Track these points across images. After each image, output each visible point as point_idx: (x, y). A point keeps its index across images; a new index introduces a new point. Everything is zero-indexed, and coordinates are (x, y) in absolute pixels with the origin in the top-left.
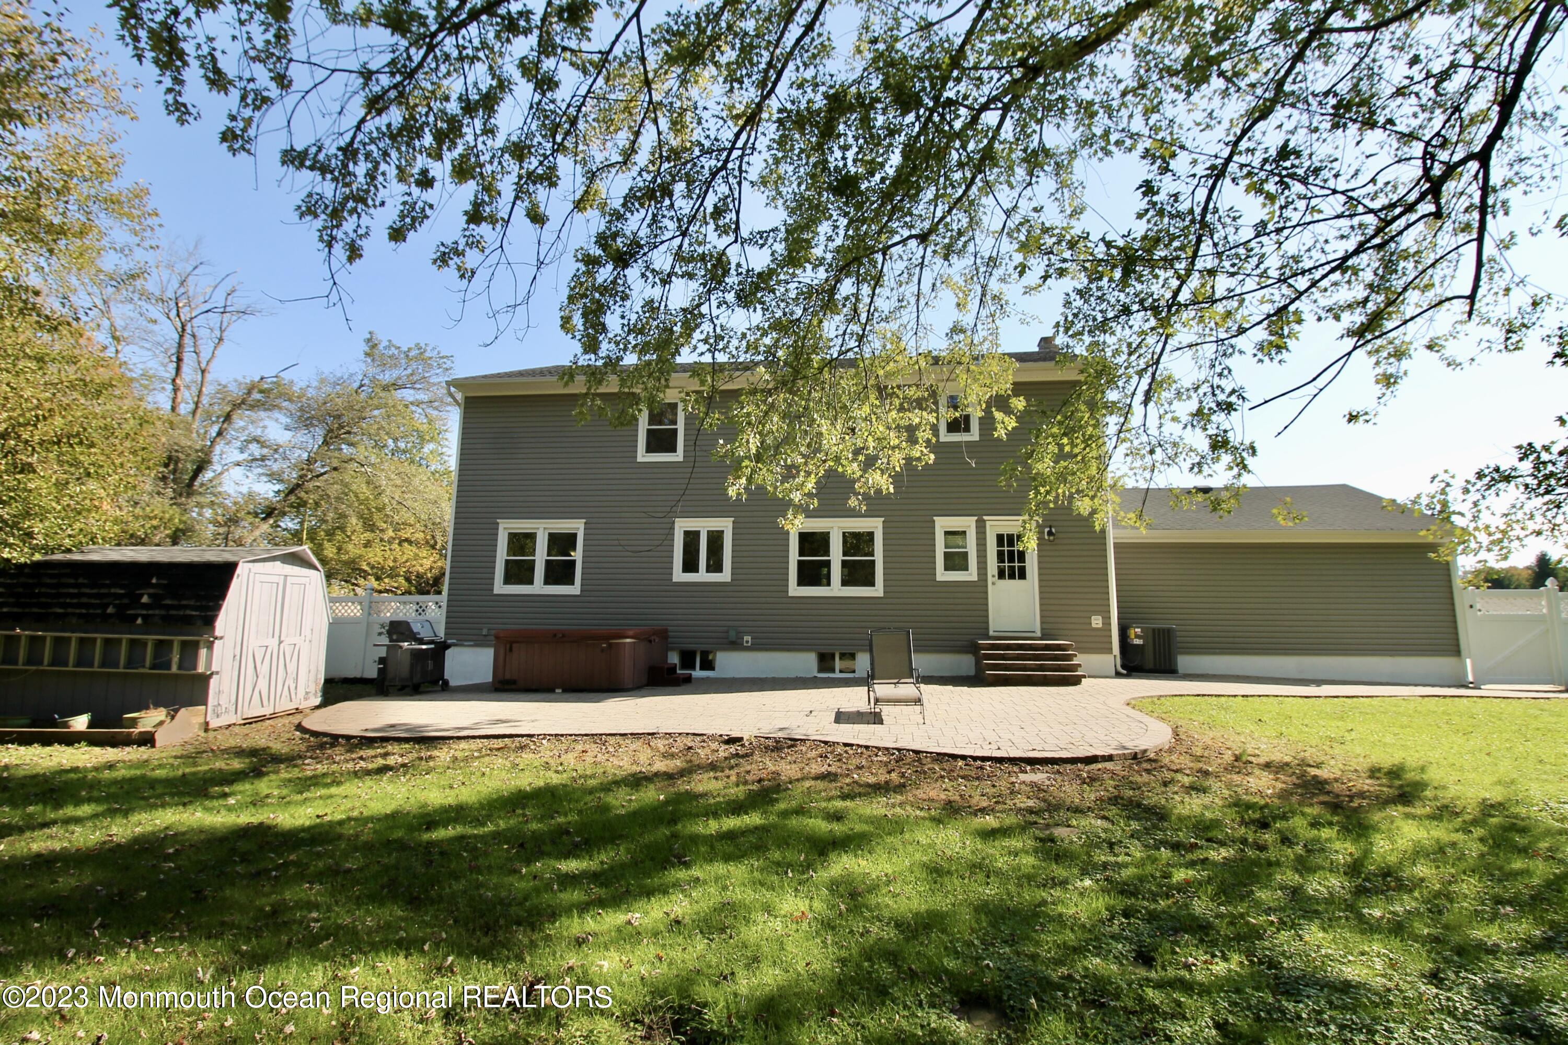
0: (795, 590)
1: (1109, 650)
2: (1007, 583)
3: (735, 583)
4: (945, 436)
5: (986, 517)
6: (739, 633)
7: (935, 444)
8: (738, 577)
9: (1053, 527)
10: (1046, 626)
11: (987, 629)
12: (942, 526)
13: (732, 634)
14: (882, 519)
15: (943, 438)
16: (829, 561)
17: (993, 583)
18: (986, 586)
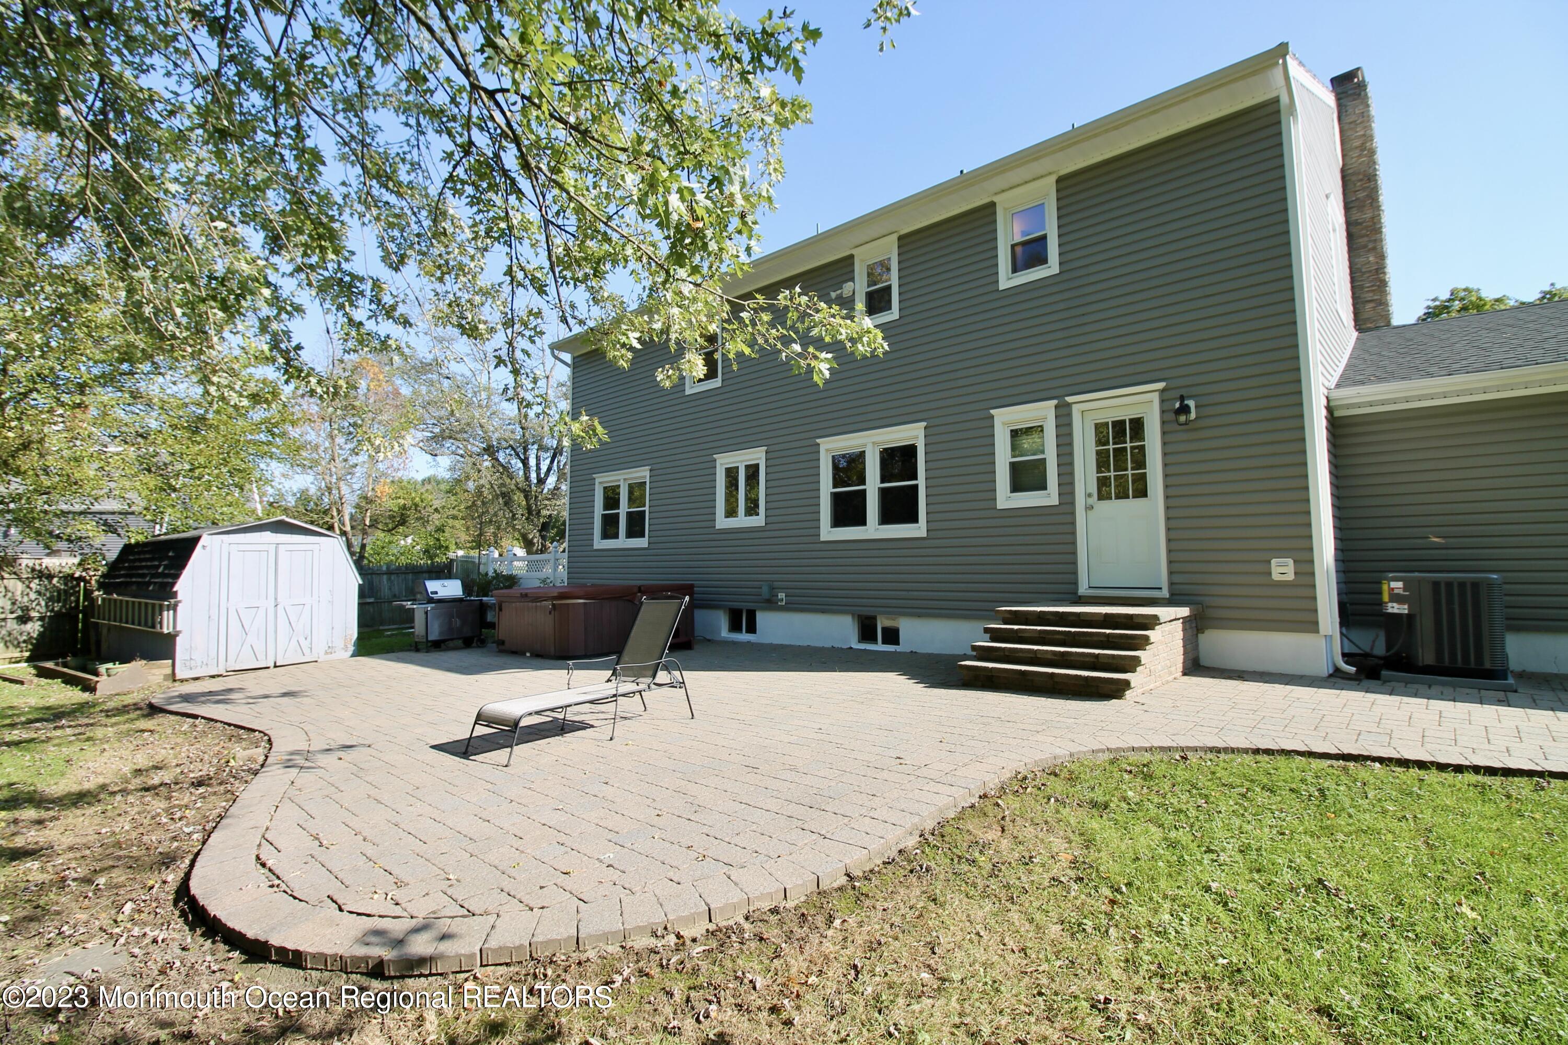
0: (828, 532)
1: (1312, 626)
2: (1115, 507)
3: (769, 527)
4: (1006, 280)
5: (1069, 399)
6: (773, 589)
7: (995, 296)
8: (771, 519)
9: (1190, 397)
10: (1177, 578)
11: (1076, 583)
12: (1004, 424)
13: (765, 590)
14: (924, 424)
15: (1004, 284)
16: (865, 491)
17: (1089, 508)
18: (1073, 514)
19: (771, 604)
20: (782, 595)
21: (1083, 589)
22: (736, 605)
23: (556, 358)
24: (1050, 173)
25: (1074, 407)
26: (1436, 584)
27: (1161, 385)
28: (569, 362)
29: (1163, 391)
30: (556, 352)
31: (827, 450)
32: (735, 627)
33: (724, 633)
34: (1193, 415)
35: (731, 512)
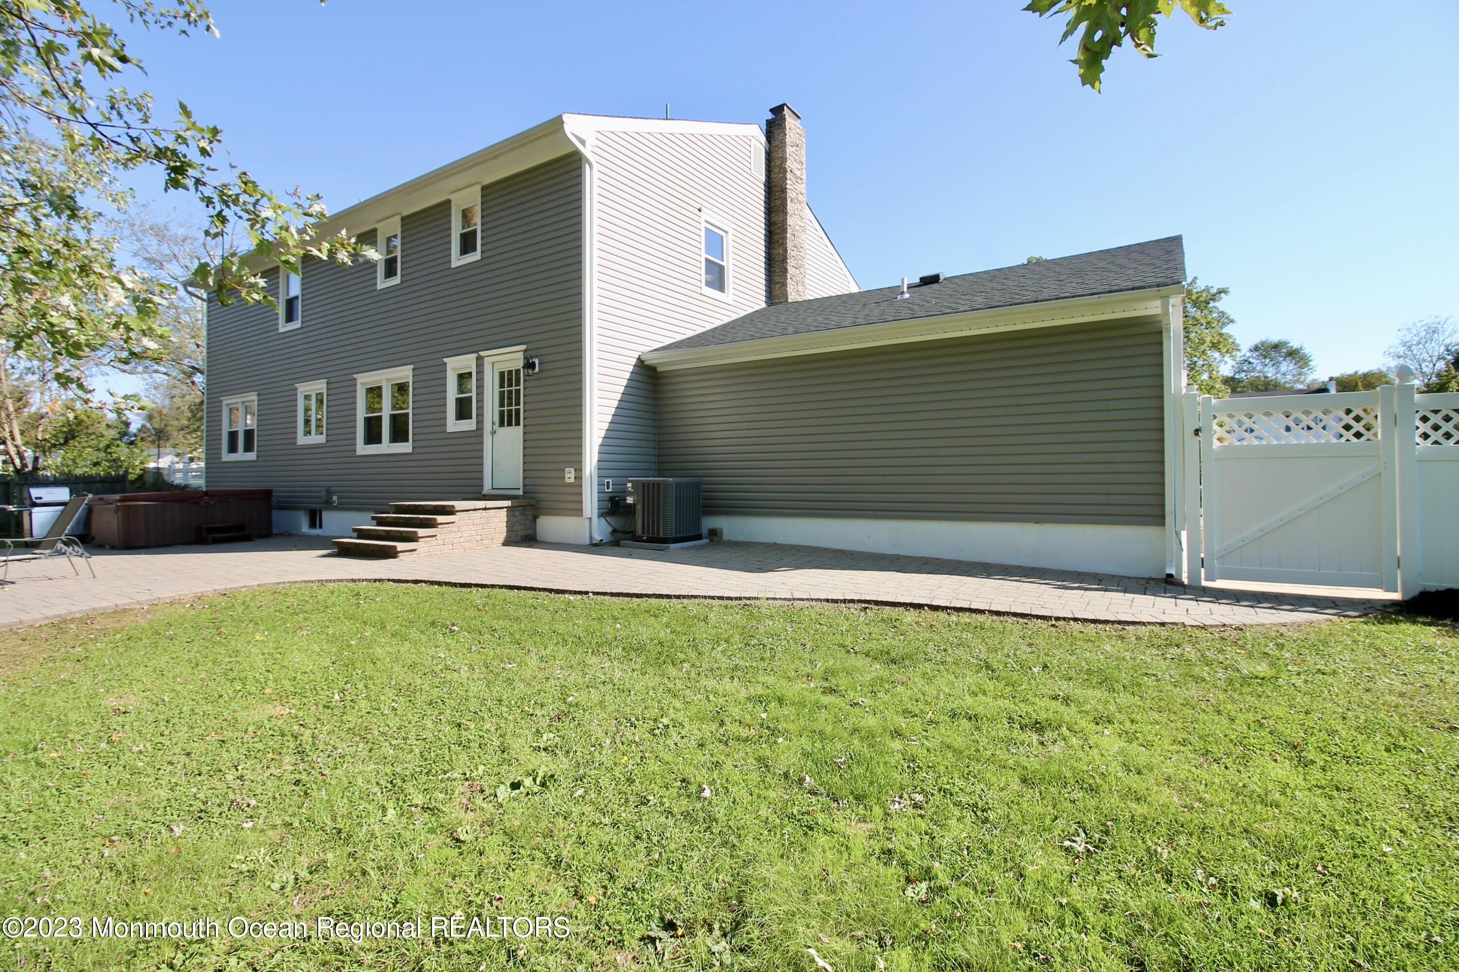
0: (361, 448)
1: (578, 512)
2: (505, 432)
3: (329, 444)
4: (457, 260)
5: (482, 353)
6: (329, 493)
7: (449, 272)
8: (330, 438)
9: (536, 357)
10: (528, 482)
11: (482, 486)
12: (453, 369)
13: (323, 494)
14: (412, 366)
15: (455, 263)
16: (381, 416)
17: (493, 433)
18: (482, 436)
19: (329, 505)
20: (335, 498)
21: (487, 488)
22: (314, 506)
23: (191, 294)
24: (478, 183)
25: (486, 359)
26: (644, 484)
27: (523, 347)
28: (205, 296)
29: (525, 351)
30: (190, 289)
31: (362, 384)
32: (313, 525)
33: (305, 529)
34: (537, 370)
35: (308, 433)
